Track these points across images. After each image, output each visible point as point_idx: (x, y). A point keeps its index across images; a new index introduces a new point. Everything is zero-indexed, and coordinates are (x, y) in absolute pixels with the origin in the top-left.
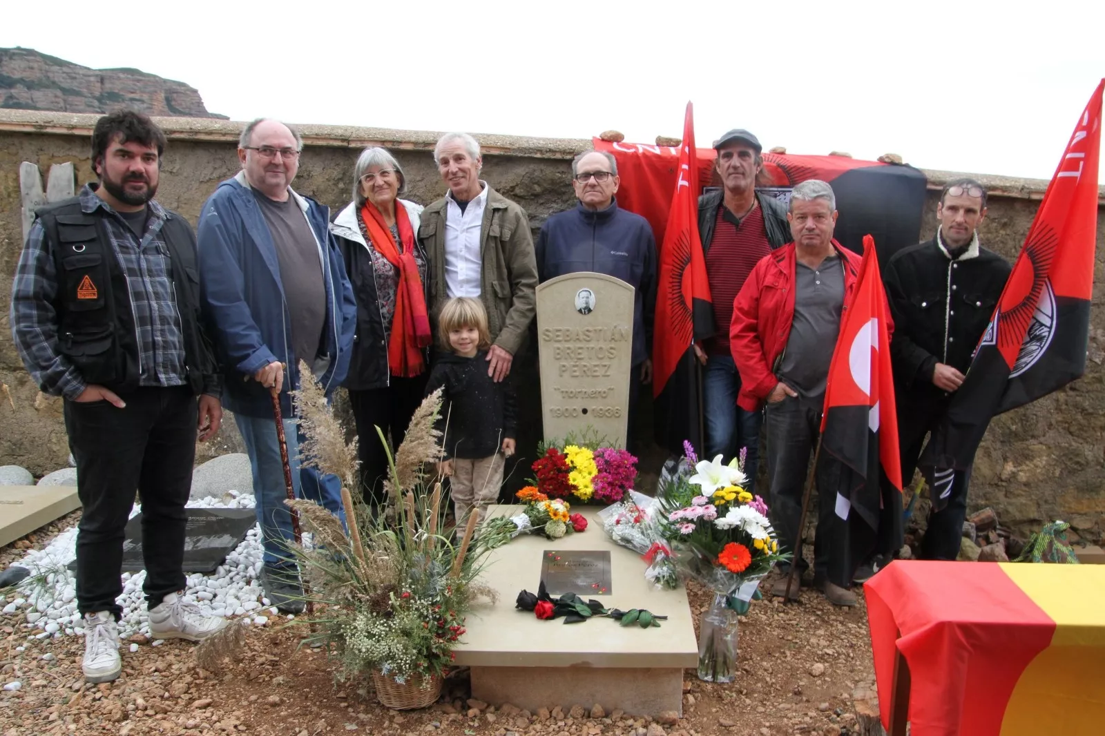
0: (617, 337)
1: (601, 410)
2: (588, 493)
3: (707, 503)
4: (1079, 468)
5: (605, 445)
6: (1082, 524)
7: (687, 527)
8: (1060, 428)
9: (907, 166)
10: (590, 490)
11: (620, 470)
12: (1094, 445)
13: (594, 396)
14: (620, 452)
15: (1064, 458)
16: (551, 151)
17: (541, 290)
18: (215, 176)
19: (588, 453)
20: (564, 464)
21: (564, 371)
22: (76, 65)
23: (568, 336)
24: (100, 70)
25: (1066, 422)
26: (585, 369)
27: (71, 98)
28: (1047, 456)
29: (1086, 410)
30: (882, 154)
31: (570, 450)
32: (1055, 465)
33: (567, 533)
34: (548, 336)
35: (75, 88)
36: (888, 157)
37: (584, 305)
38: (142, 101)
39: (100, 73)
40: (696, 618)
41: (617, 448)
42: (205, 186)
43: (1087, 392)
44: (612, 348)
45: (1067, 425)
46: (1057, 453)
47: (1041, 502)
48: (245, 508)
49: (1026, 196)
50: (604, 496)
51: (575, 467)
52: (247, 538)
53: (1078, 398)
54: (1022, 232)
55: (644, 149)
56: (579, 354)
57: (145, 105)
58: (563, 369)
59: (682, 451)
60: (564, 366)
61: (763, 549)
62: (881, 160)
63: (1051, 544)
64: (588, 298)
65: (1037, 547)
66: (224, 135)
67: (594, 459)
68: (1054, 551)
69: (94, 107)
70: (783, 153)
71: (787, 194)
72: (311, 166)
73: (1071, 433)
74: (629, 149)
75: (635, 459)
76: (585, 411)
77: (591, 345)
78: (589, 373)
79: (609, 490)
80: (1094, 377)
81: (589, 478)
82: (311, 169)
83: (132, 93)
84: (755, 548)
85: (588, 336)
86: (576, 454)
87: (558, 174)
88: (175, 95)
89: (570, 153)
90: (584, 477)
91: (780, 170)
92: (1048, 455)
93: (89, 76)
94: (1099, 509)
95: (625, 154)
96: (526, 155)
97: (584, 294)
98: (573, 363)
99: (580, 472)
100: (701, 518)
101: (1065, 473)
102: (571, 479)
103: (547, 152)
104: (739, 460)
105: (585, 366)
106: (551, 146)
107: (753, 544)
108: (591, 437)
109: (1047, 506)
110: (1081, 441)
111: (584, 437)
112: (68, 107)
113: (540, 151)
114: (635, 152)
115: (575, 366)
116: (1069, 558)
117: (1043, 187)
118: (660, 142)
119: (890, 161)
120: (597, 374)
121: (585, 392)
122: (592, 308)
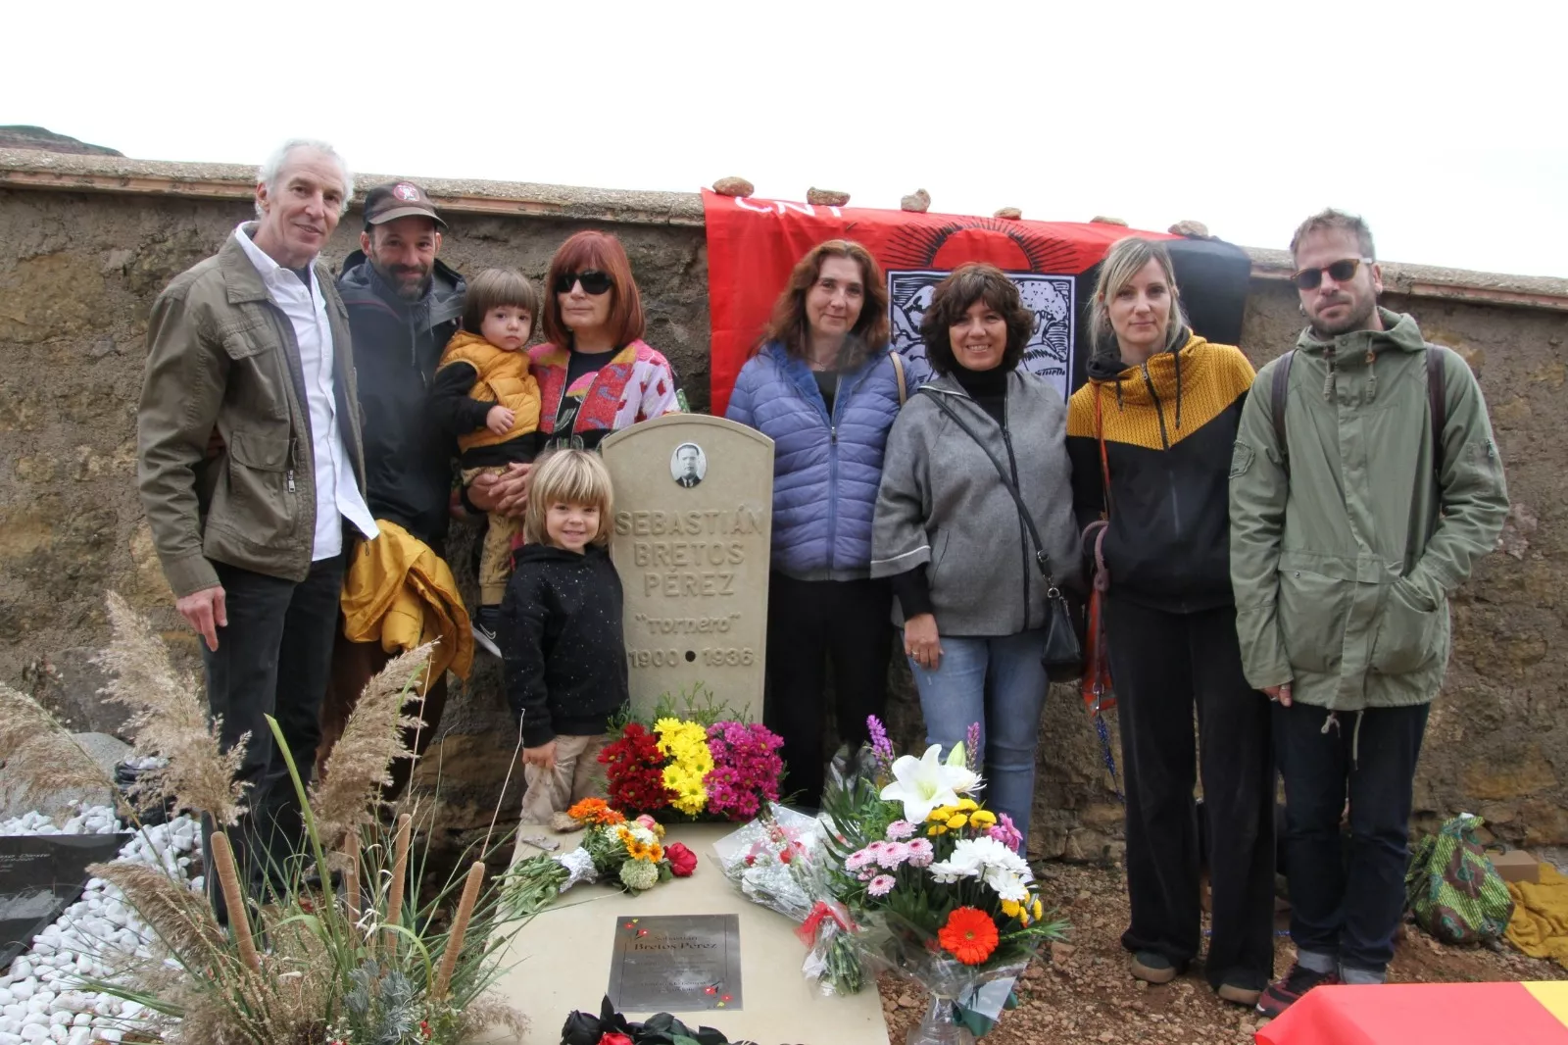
0: (745, 526)
1: (719, 653)
2: (697, 805)
3: (915, 835)
4: (1492, 726)
5: (727, 715)
6: (1499, 816)
7: (879, 882)
8: (1461, 663)
9: (1215, 240)
10: (700, 798)
11: (754, 761)
12: (1512, 688)
13: (705, 629)
14: (752, 728)
15: (1467, 711)
16: (629, 209)
17: (609, 447)
18: (45, 248)
19: (696, 731)
20: (655, 752)
21: (653, 587)
23: (659, 525)
25: (1472, 653)
26: (690, 582)
28: (1442, 709)
29: (1502, 633)
30: (1176, 221)
31: (665, 726)
32: (1455, 722)
33: (661, 879)
34: (624, 525)
36: (1185, 226)
37: (688, 472)
40: (892, 1017)
41: (746, 722)
42: (26, 267)
43: (1502, 604)
44: (735, 546)
45: (1471, 658)
46: (1458, 703)
47: (1435, 783)
48: (94, 833)
49: (1405, 291)
50: (725, 808)
51: (674, 758)
52: (85, 896)
53: (1488, 615)
55: (787, 208)
56: (679, 556)
59: (865, 735)
60: (653, 578)
61: (1019, 916)
62: (1174, 230)
63: (1458, 852)
64: (693, 458)
65: (1435, 858)
66: (60, 176)
67: (707, 741)
68: (1464, 866)
70: (1016, 218)
71: (1026, 283)
72: (216, 233)
73: (1478, 671)
74: (761, 207)
75: (780, 740)
76: (690, 656)
77: (699, 541)
78: (696, 590)
79: (735, 798)
80: (1512, 581)
81: (699, 776)
82: (215, 239)
84: (1006, 915)
85: (695, 526)
86: (676, 733)
87: (641, 250)
89: (661, 213)
90: (690, 776)
91: (1013, 243)
92: (1445, 707)
94: (1522, 792)
95: (757, 215)
96: (587, 217)
97: (686, 452)
98: (668, 573)
99: (683, 767)
100: (905, 865)
101: (1471, 735)
102: (667, 779)
103: (623, 211)
104: (966, 747)
105: (690, 577)
106: (630, 202)
107: (1000, 907)
108: (701, 702)
109: (1445, 789)
110: (1493, 682)
111: (689, 703)
113: (611, 209)
114: (772, 212)
115: (670, 578)
116: (1488, 875)
117: (1430, 277)
118: (815, 197)
119: (1188, 232)
120: (711, 590)
121: (691, 623)
122: (700, 477)
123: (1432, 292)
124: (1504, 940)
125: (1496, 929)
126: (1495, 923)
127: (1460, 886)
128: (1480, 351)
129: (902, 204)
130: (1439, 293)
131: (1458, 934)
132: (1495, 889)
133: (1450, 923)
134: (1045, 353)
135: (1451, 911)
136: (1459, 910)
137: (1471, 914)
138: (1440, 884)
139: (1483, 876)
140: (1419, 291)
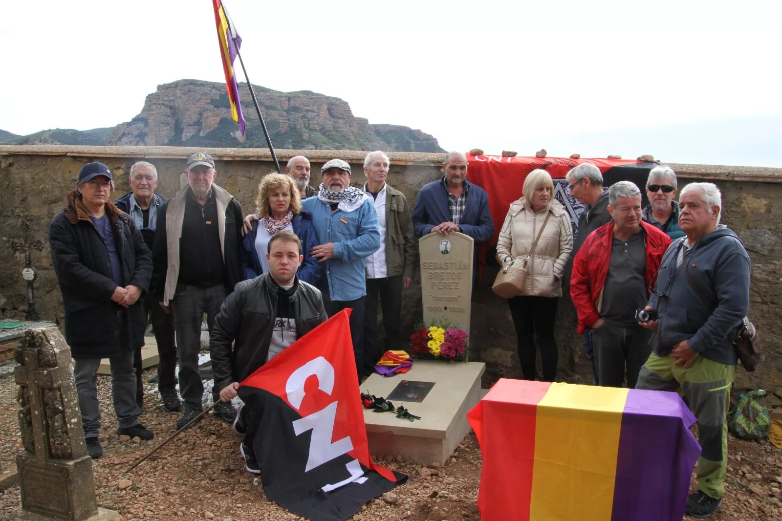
0: (462, 267)
1: (455, 308)
2: (438, 353)
5: (451, 326)
8: (765, 329)
10: (438, 351)
11: (456, 341)
13: (450, 300)
14: (459, 331)
15: (768, 349)
19: (442, 331)
20: (427, 336)
22: (274, 91)
23: (436, 266)
24: (288, 93)
25: (770, 325)
26: (445, 284)
27: (270, 112)
30: (640, 156)
31: (431, 328)
34: (425, 266)
35: (273, 105)
36: (644, 157)
37: (444, 249)
38: (313, 112)
39: (288, 95)
44: (460, 273)
45: (770, 327)
49: (730, 179)
50: (445, 355)
51: (433, 338)
54: (732, 201)
55: (492, 159)
57: (315, 114)
58: (433, 285)
60: (434, 283)
62: (639, 159)
63: (749, 403)
64: (446, 245)
68: (751, 409)
69: (283, 116)
70: (578, 158)
73: (773, 332)
74: (483, 159)
76: (446, 308)
77: (449, 271)
78: (447, 287)
79: (448, 351)
81: (439, 344)
83: (308, 106)
85: (447, 266)
86: (436, 331)
88: (334, 106)
90: (436, 344)
93: (282, 97)
97: (444, 243)
98: (439, 281)
99: (435, 341)
102: (429, 344)
103: (437, 163)
105: (445, 283)
111: (441, 322)
112: (268, 117)
114: (486, 161)
115: (440, 283)
116: (761, 414)
118: (506, 154)
119: (645, 160)
120: (452, 287)
121: (446, 298)
122: (449, 250)
123: (743, 179)
124: (768, 441)
125: (761, 435)
126: (760, 433)
127: (747, 416)
128: (770, 201)
129: (536, 155)
130: (746, 179)
131: (741, 434)
132: (762, 419)
133: (738, 430)
134: (582, 207)
135: (740, 425)
136: (744, 425)
137: (749, 427)
138: (738, 415)
139: (758, 414)
140: (737, 179)
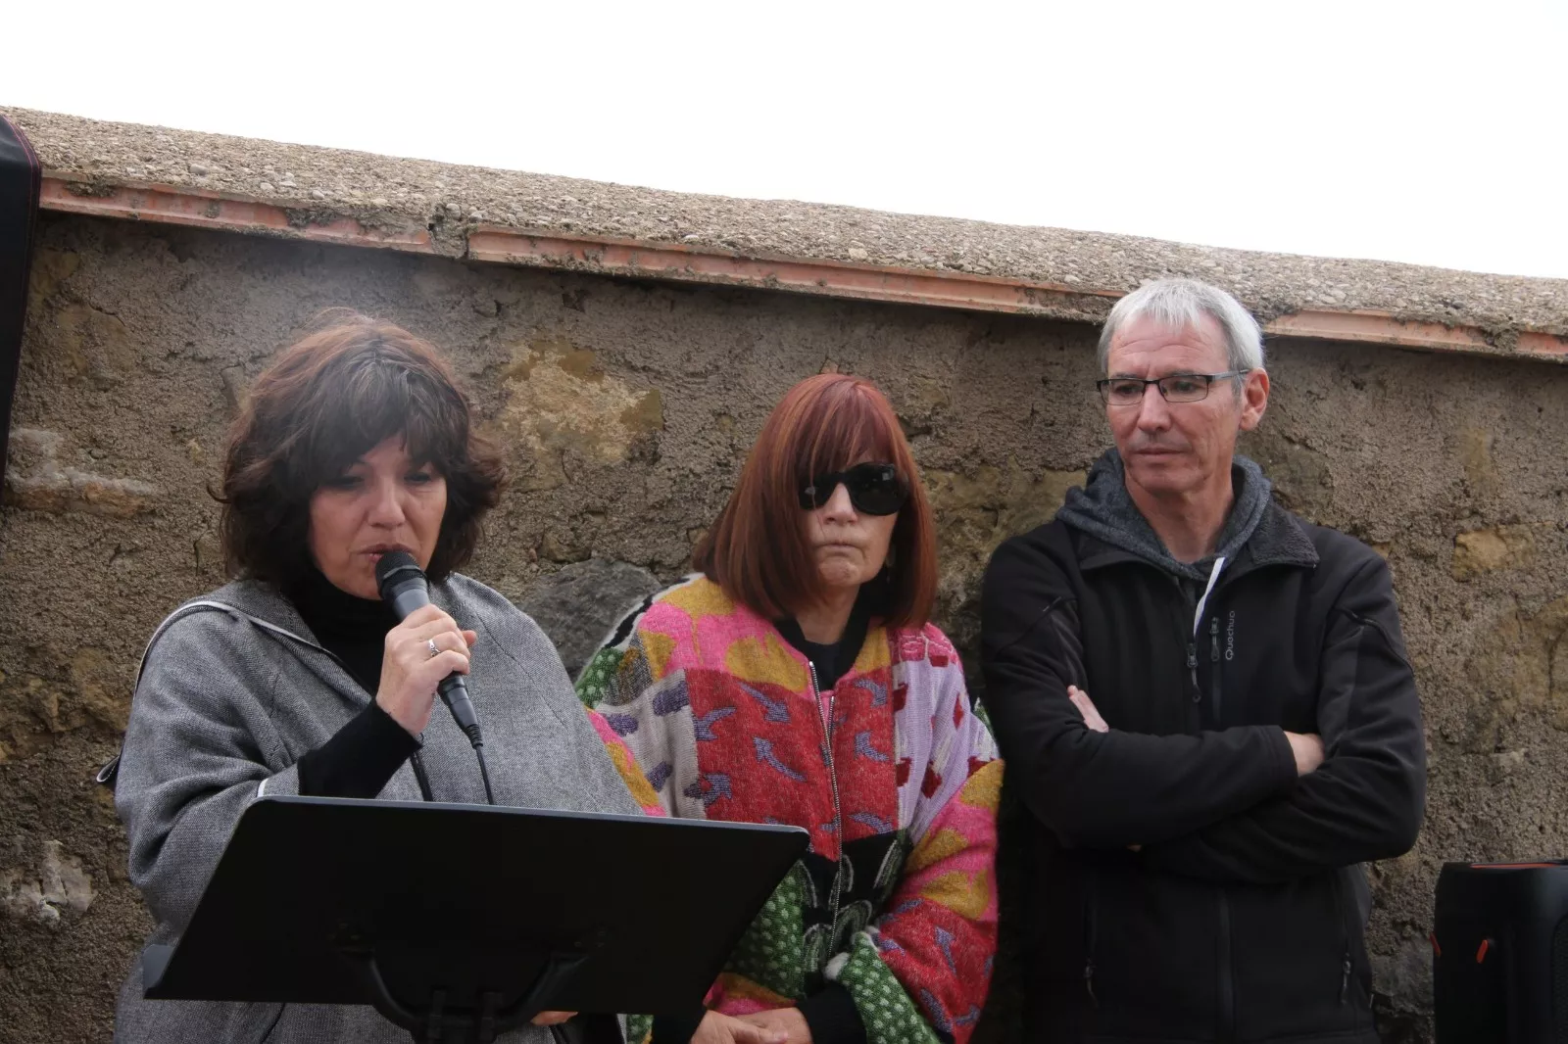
117: (517, 215)
